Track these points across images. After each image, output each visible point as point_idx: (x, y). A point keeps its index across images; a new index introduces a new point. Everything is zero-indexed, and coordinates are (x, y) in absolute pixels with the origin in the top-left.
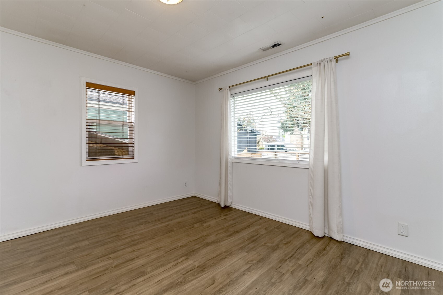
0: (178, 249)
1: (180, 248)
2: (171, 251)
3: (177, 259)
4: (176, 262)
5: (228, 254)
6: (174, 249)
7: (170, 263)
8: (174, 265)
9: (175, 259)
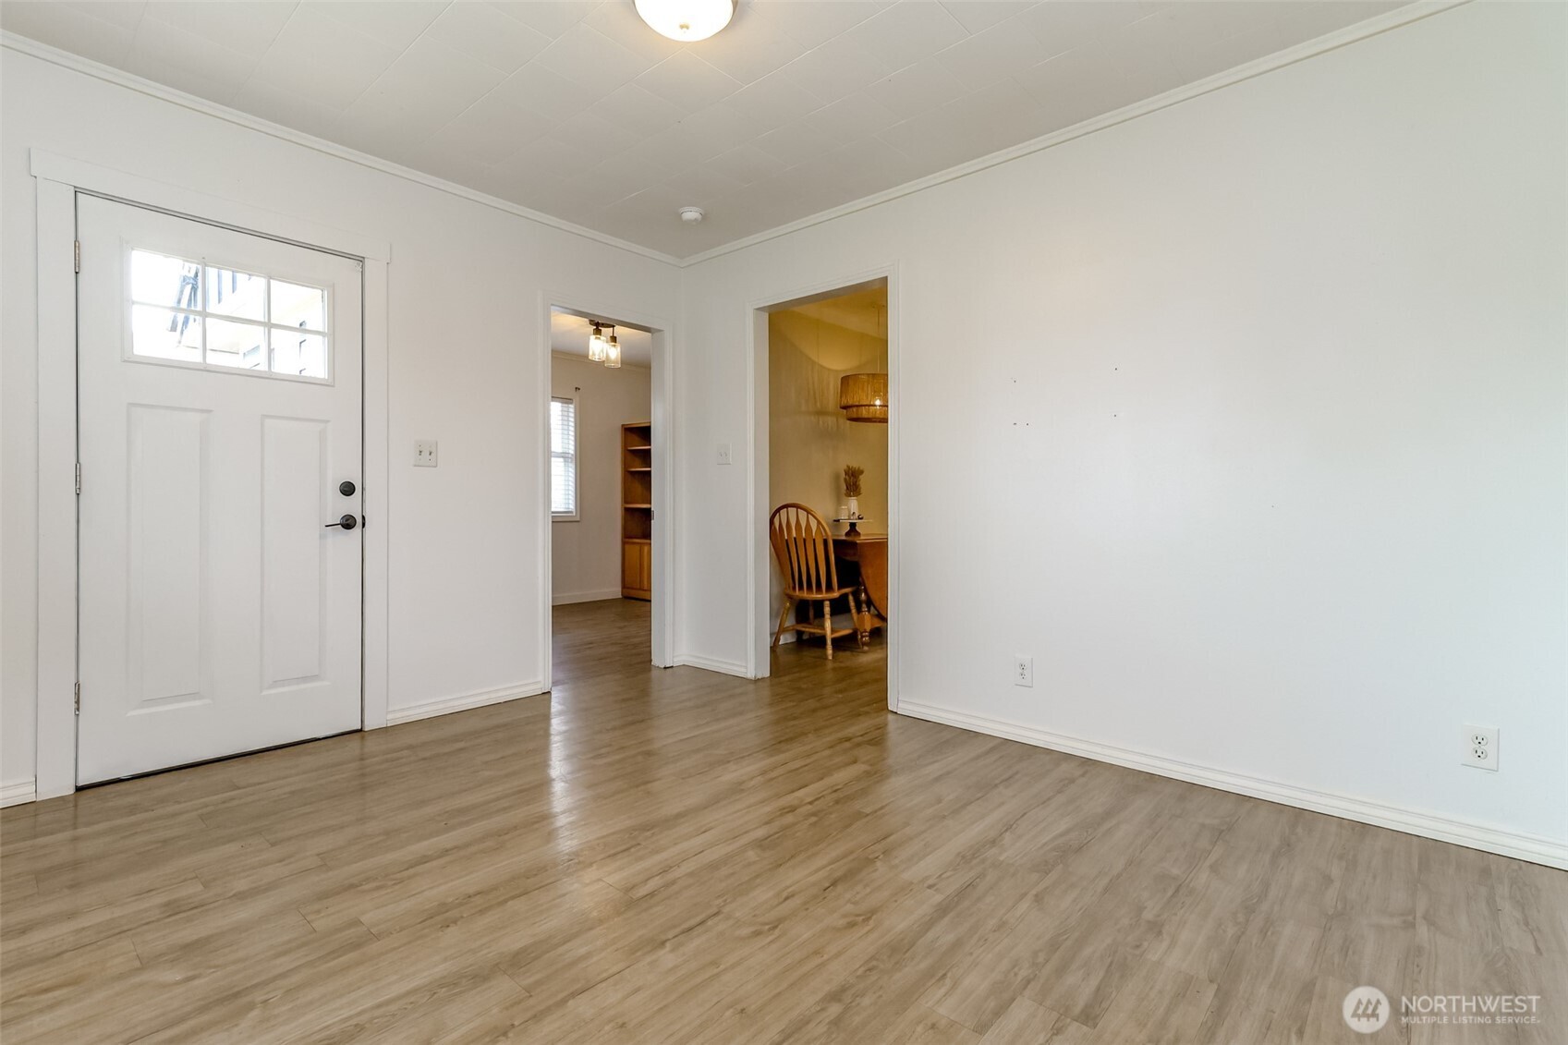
0: (675, 927)
1: (663, 937)
2: (698, 919)
3: (667, 886)
4: (670, 876)
5: (448, 914)
6: (690, 929)
7: (691, 874)
8: (671, 867)
9: (675, 887)
